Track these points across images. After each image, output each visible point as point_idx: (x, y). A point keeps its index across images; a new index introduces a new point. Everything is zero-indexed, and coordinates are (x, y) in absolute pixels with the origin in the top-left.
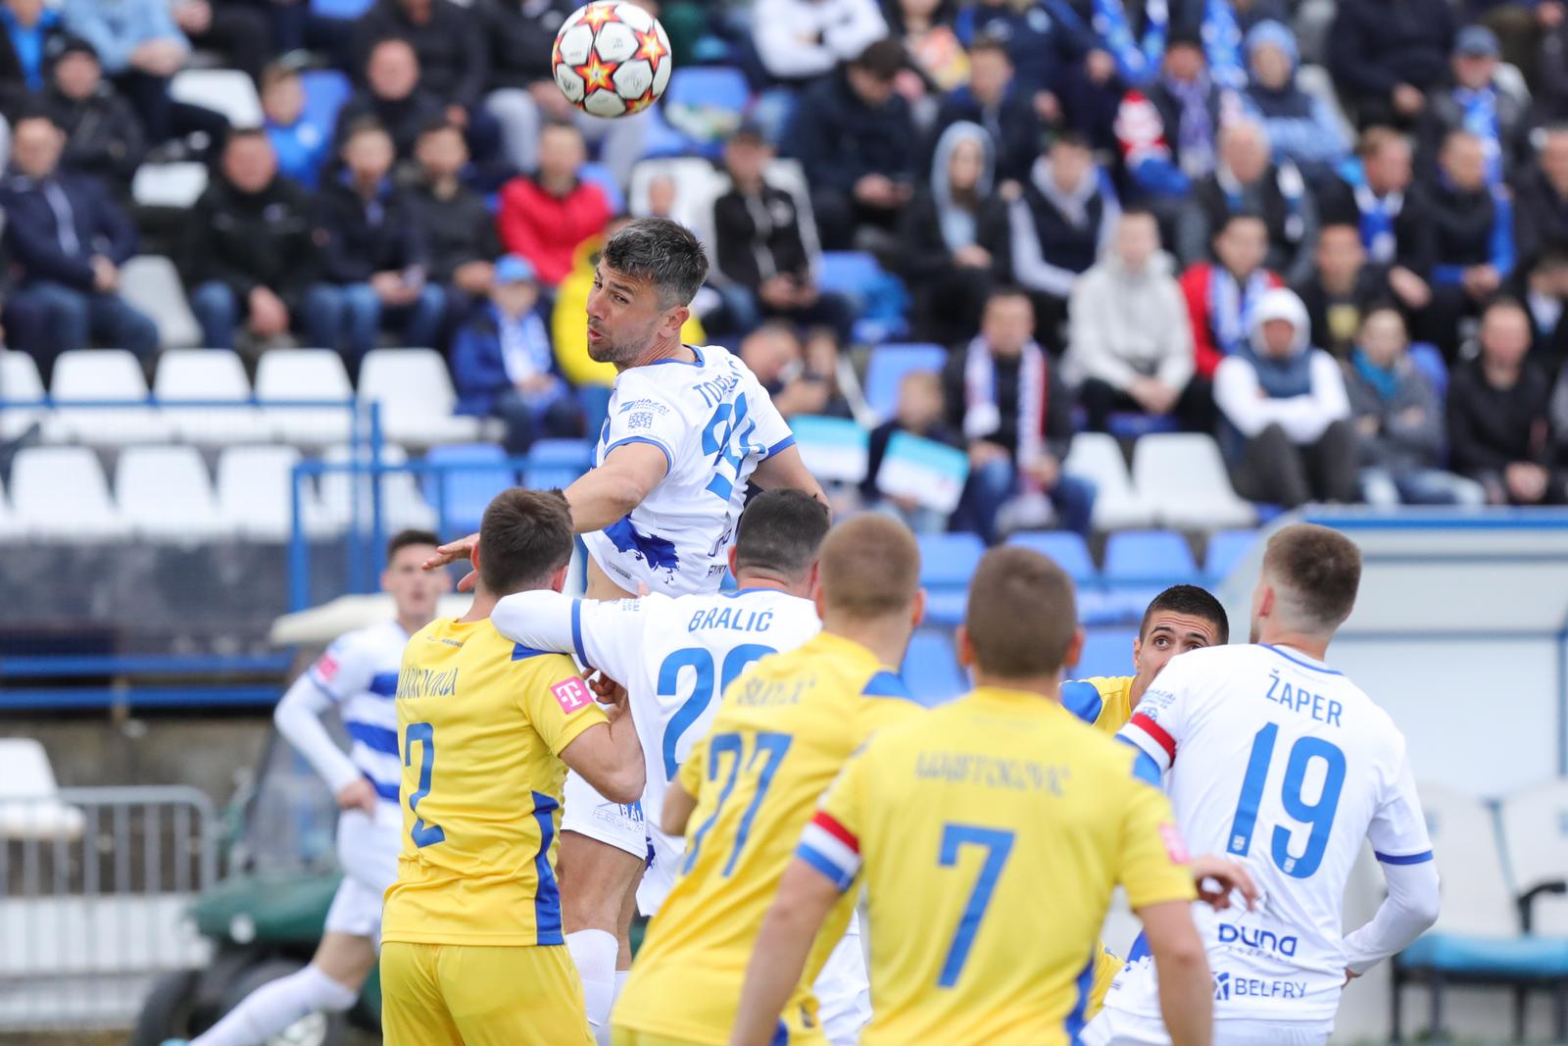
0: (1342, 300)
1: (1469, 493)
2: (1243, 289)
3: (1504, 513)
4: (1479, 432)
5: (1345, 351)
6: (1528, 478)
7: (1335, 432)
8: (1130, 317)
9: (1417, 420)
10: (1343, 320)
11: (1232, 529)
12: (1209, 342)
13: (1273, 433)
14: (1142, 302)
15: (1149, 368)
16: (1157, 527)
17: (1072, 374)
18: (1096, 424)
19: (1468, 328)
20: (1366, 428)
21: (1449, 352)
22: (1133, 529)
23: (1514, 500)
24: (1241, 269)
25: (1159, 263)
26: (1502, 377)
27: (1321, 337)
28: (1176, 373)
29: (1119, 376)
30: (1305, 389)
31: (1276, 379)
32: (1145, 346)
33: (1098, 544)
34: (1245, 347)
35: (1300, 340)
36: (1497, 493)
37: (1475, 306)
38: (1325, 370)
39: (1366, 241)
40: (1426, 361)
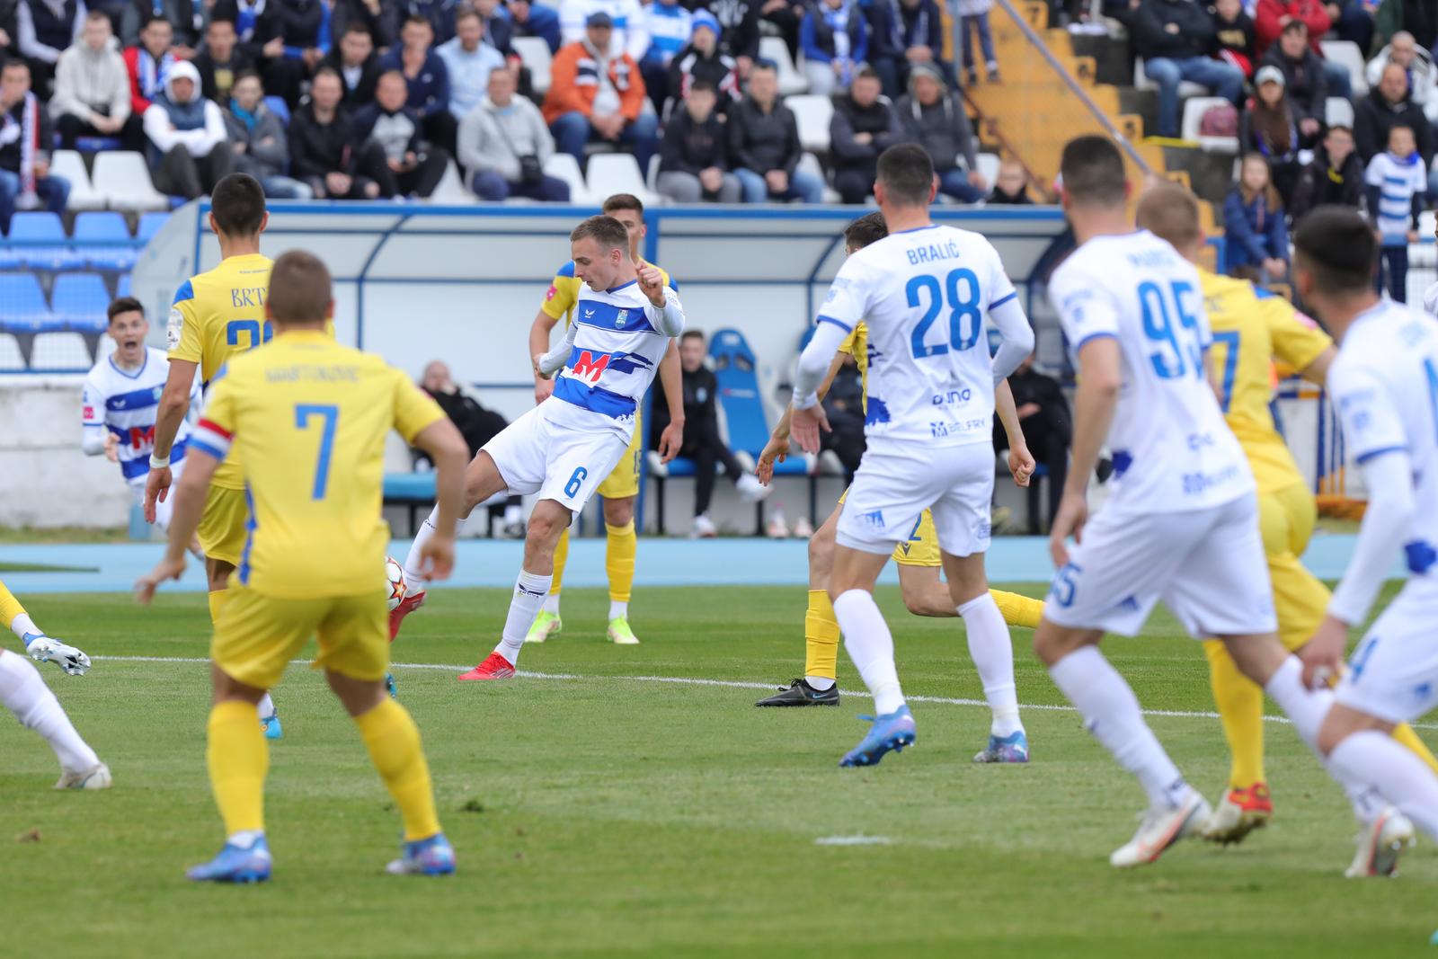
0: (223, 66)
1: (303, 190)
2: (158, 63)
3: (326, 203)
4: (310, 152)
5: (225, 101)
6: (339, 182)
7: (219, 149)
8: (93, 79)
9: (271, 144)
10: (223, 78)
11: (153, 211)
12: (140, 97)
13: (179, 150)
14: (101, 69)
15: (105, 111)
16: (107, 208)
17: (54, 112)
18: (68, 145)
19: (305, 86)
20: (239, 148)
21: (292, 102)
22: (90, 210)
23: (330, 195)
24: (158, 51)
25: (112, 42)
26: (324, 117)
27: (210, 91)
28: (121, 112)
29: (83, 112)
30: (201, 124)
31: (181, 117)
32: (101, 97)
33: (69, 219)
34: (161, 96)
35: (196, 92)
36: (321, 192)
37: (308, 73)
38: (212, 111)
39: (238, 31)
40: (276, 106)
